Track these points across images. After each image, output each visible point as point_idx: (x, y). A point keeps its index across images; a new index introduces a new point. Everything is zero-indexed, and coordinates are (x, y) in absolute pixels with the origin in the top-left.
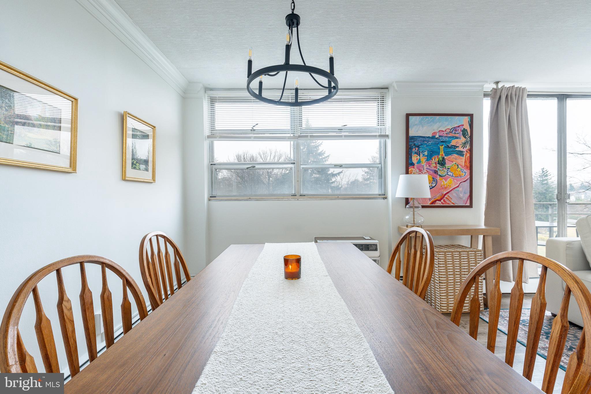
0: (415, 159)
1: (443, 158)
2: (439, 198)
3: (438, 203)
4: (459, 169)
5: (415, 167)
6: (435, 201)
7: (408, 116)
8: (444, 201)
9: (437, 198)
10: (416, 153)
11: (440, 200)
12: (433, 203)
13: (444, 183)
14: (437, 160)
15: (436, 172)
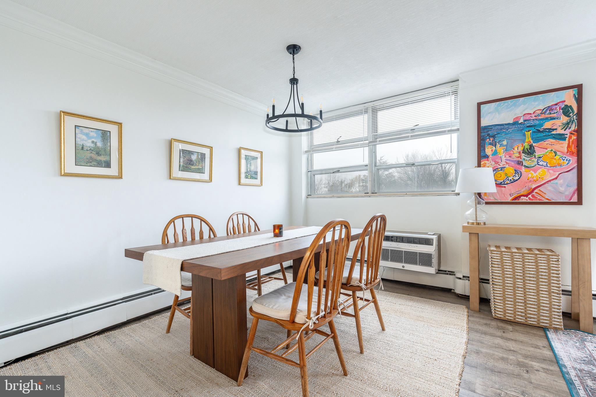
0: (489, 150)
1: (531, 146)
2: (525, 193)
3: (524, 199)
4: (557, 157)
5: (490, 159)
6: (520, 197)
7: (479, 105)
8: (533, 196)
9: (522, 193)
10: (490, 144)
11: (526, 196)
12: (515, 199)
13: (532, 174)
14: (520, 149)
15: (520, 163)
